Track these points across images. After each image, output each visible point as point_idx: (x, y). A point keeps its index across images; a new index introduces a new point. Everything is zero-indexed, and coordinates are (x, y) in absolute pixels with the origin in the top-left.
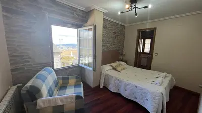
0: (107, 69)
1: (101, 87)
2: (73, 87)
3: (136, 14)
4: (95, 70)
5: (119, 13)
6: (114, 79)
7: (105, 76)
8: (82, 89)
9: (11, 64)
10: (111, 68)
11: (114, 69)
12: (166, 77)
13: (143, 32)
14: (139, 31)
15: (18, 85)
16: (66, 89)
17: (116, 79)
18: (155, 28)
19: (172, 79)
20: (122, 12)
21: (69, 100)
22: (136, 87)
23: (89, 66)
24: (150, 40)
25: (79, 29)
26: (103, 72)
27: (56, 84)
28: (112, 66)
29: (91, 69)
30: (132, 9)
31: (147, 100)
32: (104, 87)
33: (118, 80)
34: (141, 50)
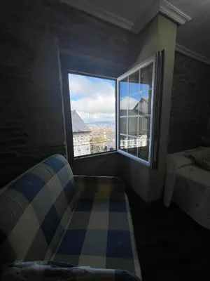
1: (167, 205)
7: (177, 180)
10: (189, 161)
11: (197, 163)
23: (140, 155)
28: (191, 157)
29: (148, 163)
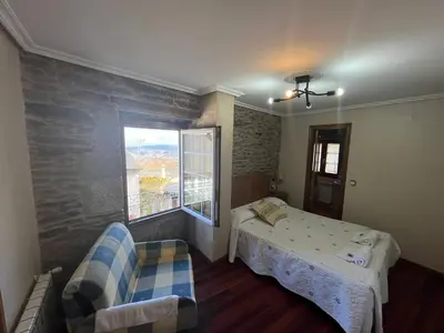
0: (243, 218)
1: (232, 260)
2: (172, 269)
3: (308, 104)
4: (217, 224)
5: (271, 101)
6: (259, 243)
7: (240, 235)
8: (191, 272)
9: (40, 222)
10: (251, 214)
11: (258, 217)
12: (378, 240)
13: (321, 132)
14: (314, 129)
15: (54, 270)
16: (154, 273)
17: (264, 243)
18: (350, 125)
19: (392, 245)
20: (277, 101)
21: (164, 311)
22: (312, 268)
23: (204, 214)
24: (338, 146)
25: (183, 132)
26: (234, 226)
27: (134, 260)
28: (252, 210)
29: (210, 222)
30: (299, 96)
31: (337, 300)
32: (237, 259)
33: (270, 248)
34: (318, 168)
